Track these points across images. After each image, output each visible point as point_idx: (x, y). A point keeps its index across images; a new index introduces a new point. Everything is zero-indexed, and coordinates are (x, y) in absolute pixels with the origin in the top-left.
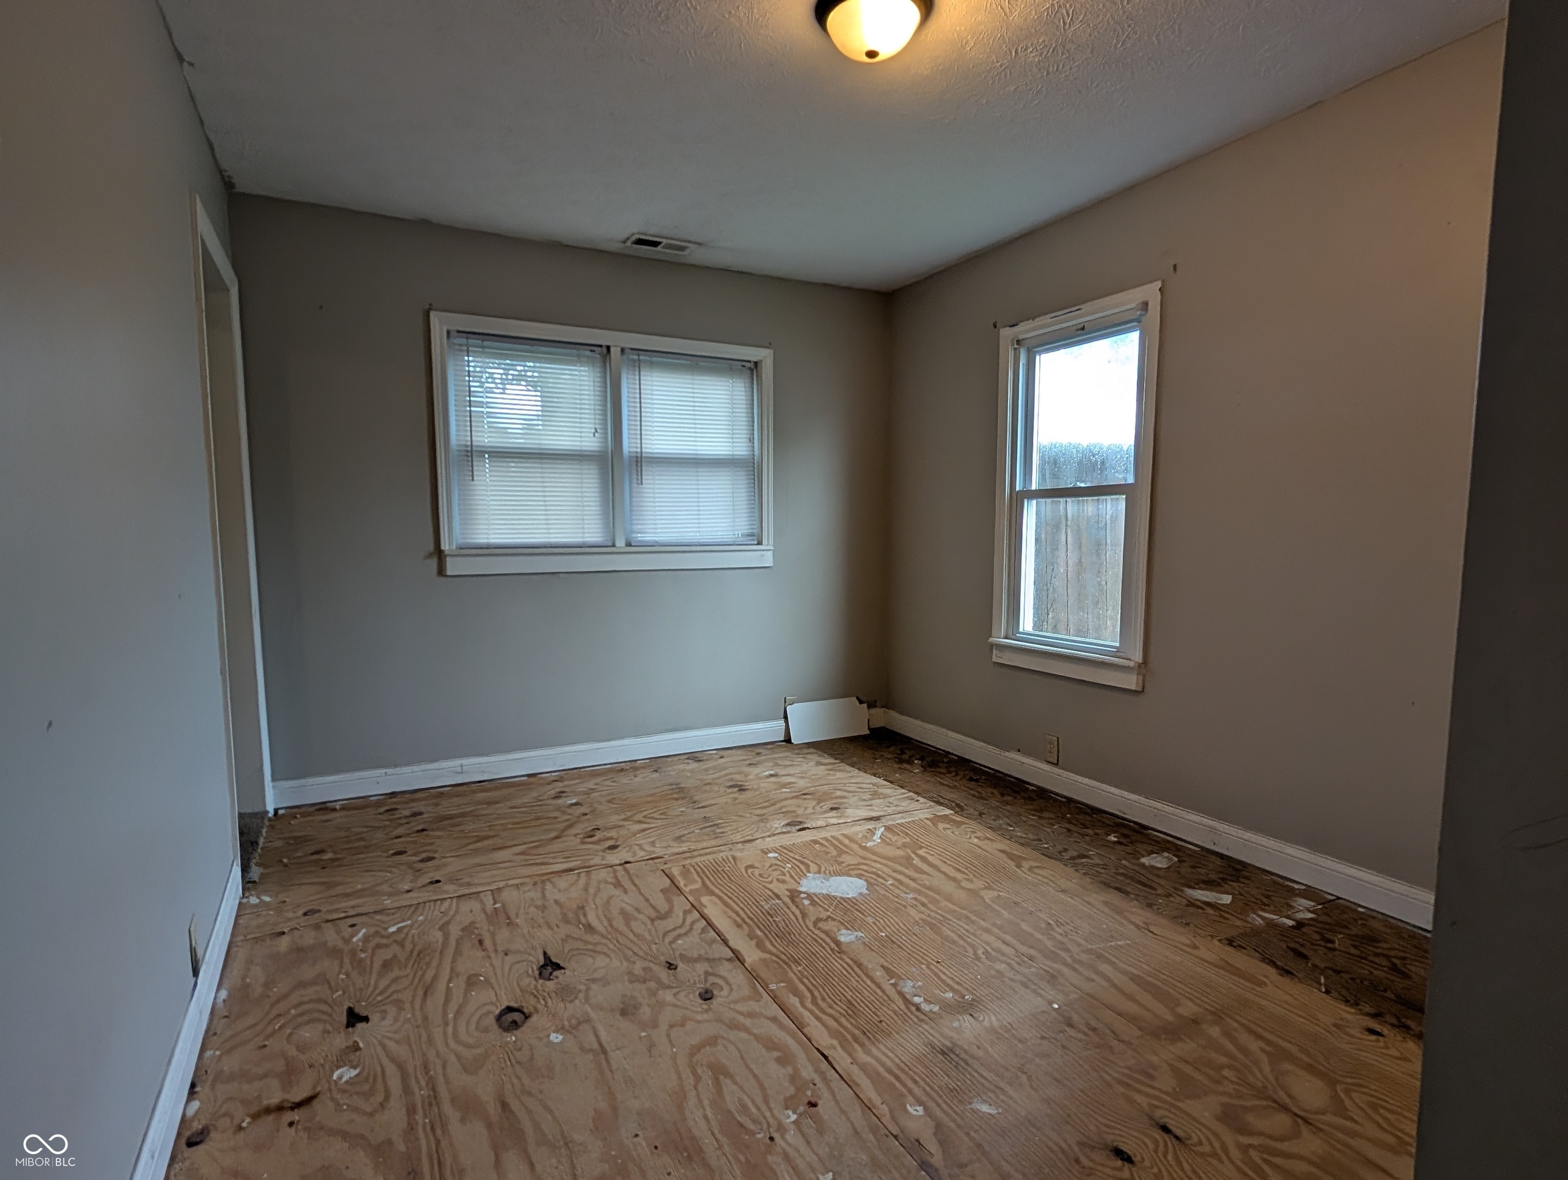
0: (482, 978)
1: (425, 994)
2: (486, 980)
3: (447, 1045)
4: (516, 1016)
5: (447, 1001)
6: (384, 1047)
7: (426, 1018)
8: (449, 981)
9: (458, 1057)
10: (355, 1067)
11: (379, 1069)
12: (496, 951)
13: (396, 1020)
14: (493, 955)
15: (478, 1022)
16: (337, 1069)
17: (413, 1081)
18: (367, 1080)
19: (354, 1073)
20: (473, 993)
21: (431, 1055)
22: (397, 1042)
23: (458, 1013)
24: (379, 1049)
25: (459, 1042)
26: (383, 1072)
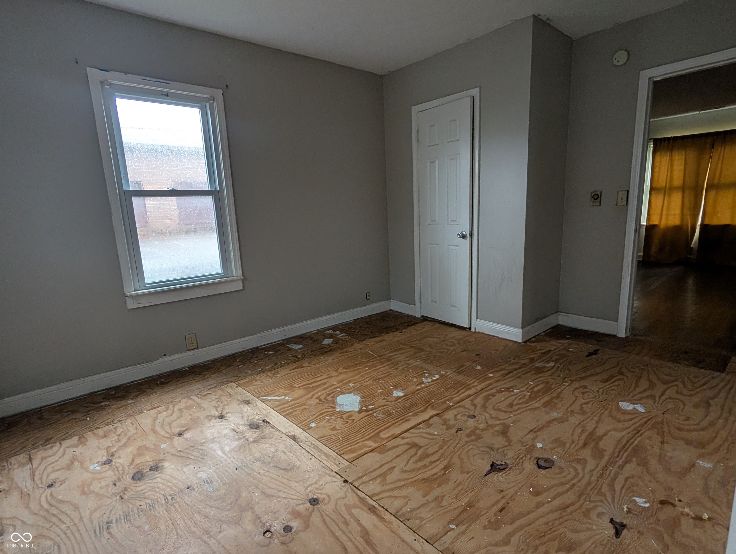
0: (531, 490)
1: (568, 507)
2: (531, 487)
3: (583, 476)
4: (542, 463)
5: (561, 494)
6: (613, 499)
7: (580, 496)
8: (549, 502)
9: (584, 469)
10: (635, 500)
11: (624, 491)
12: (503, 497)
13: (596, 507)
14: (508, 497)
15: (560, 474)
16: (645, 507)
17: (612, 475)
18: (633, 491)
19: (637, 499)
20: (545, 487)
21: (594, 478)
22: (605, 496)
23: (562, 484)
24: (616, 501)
25: (578, 473)
26: (623, 488)
